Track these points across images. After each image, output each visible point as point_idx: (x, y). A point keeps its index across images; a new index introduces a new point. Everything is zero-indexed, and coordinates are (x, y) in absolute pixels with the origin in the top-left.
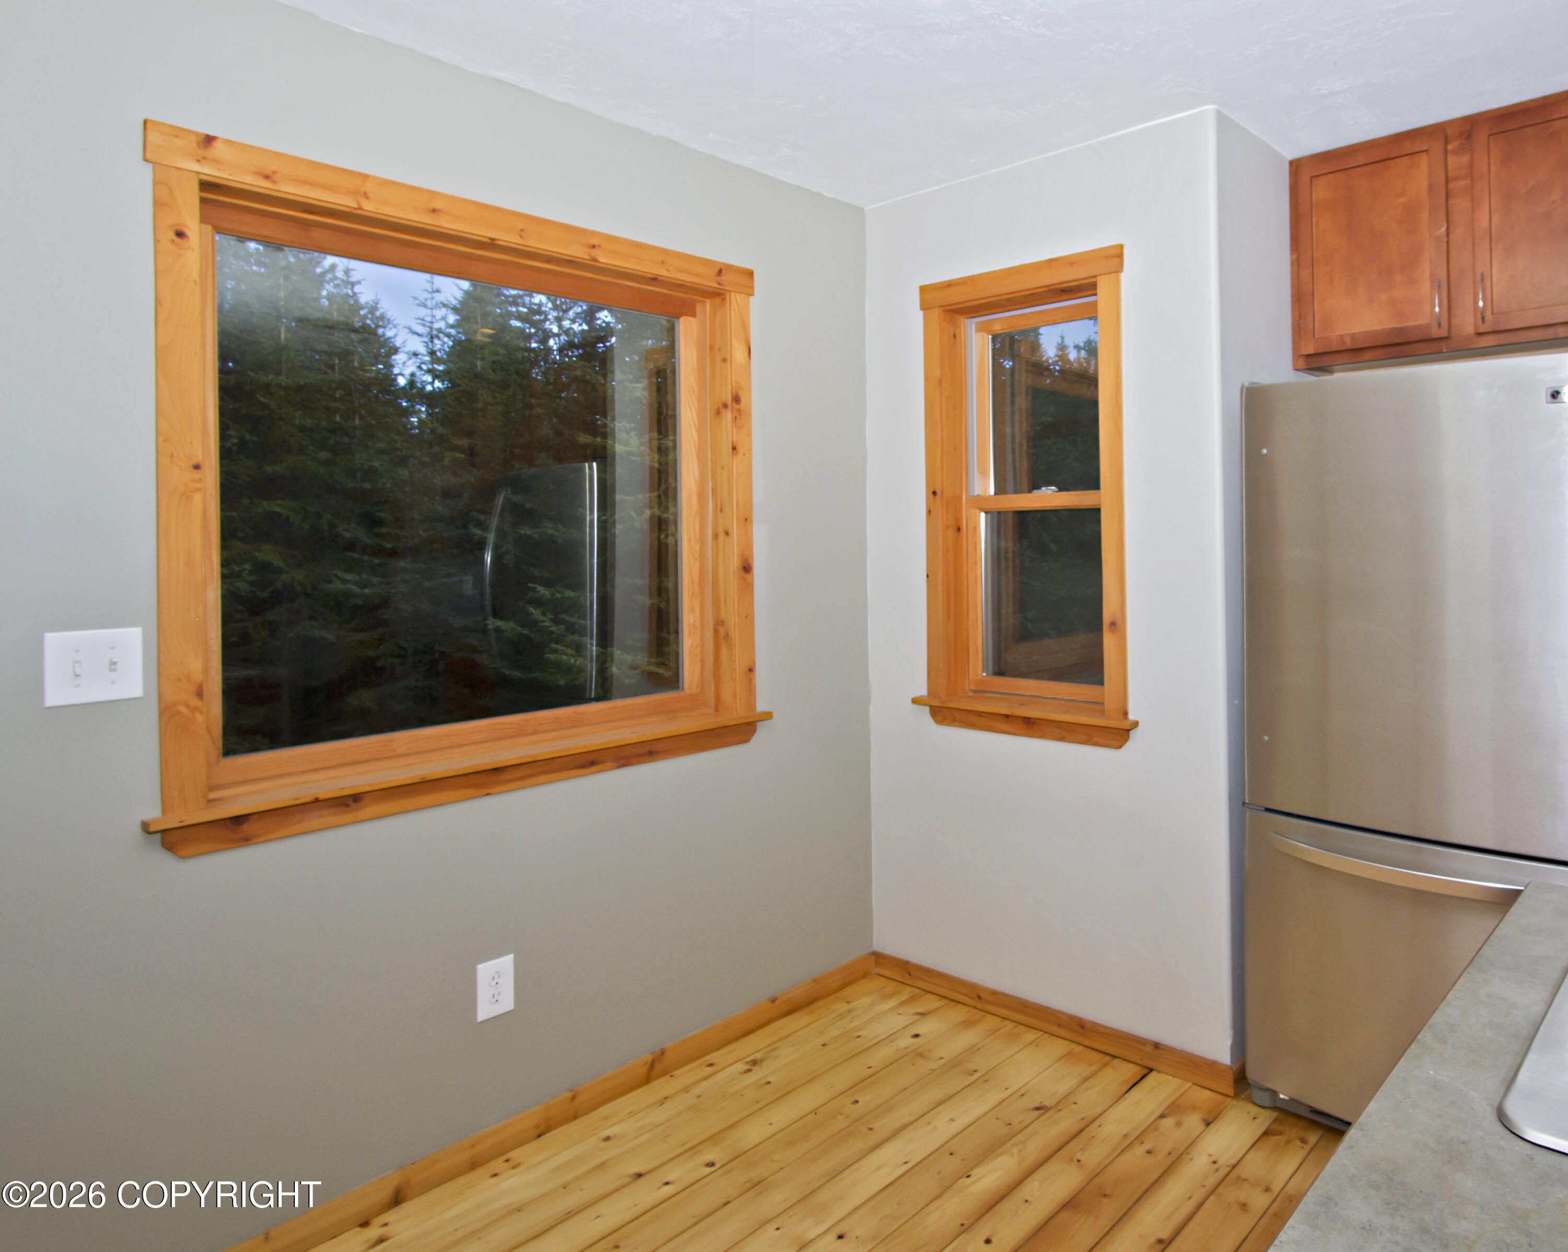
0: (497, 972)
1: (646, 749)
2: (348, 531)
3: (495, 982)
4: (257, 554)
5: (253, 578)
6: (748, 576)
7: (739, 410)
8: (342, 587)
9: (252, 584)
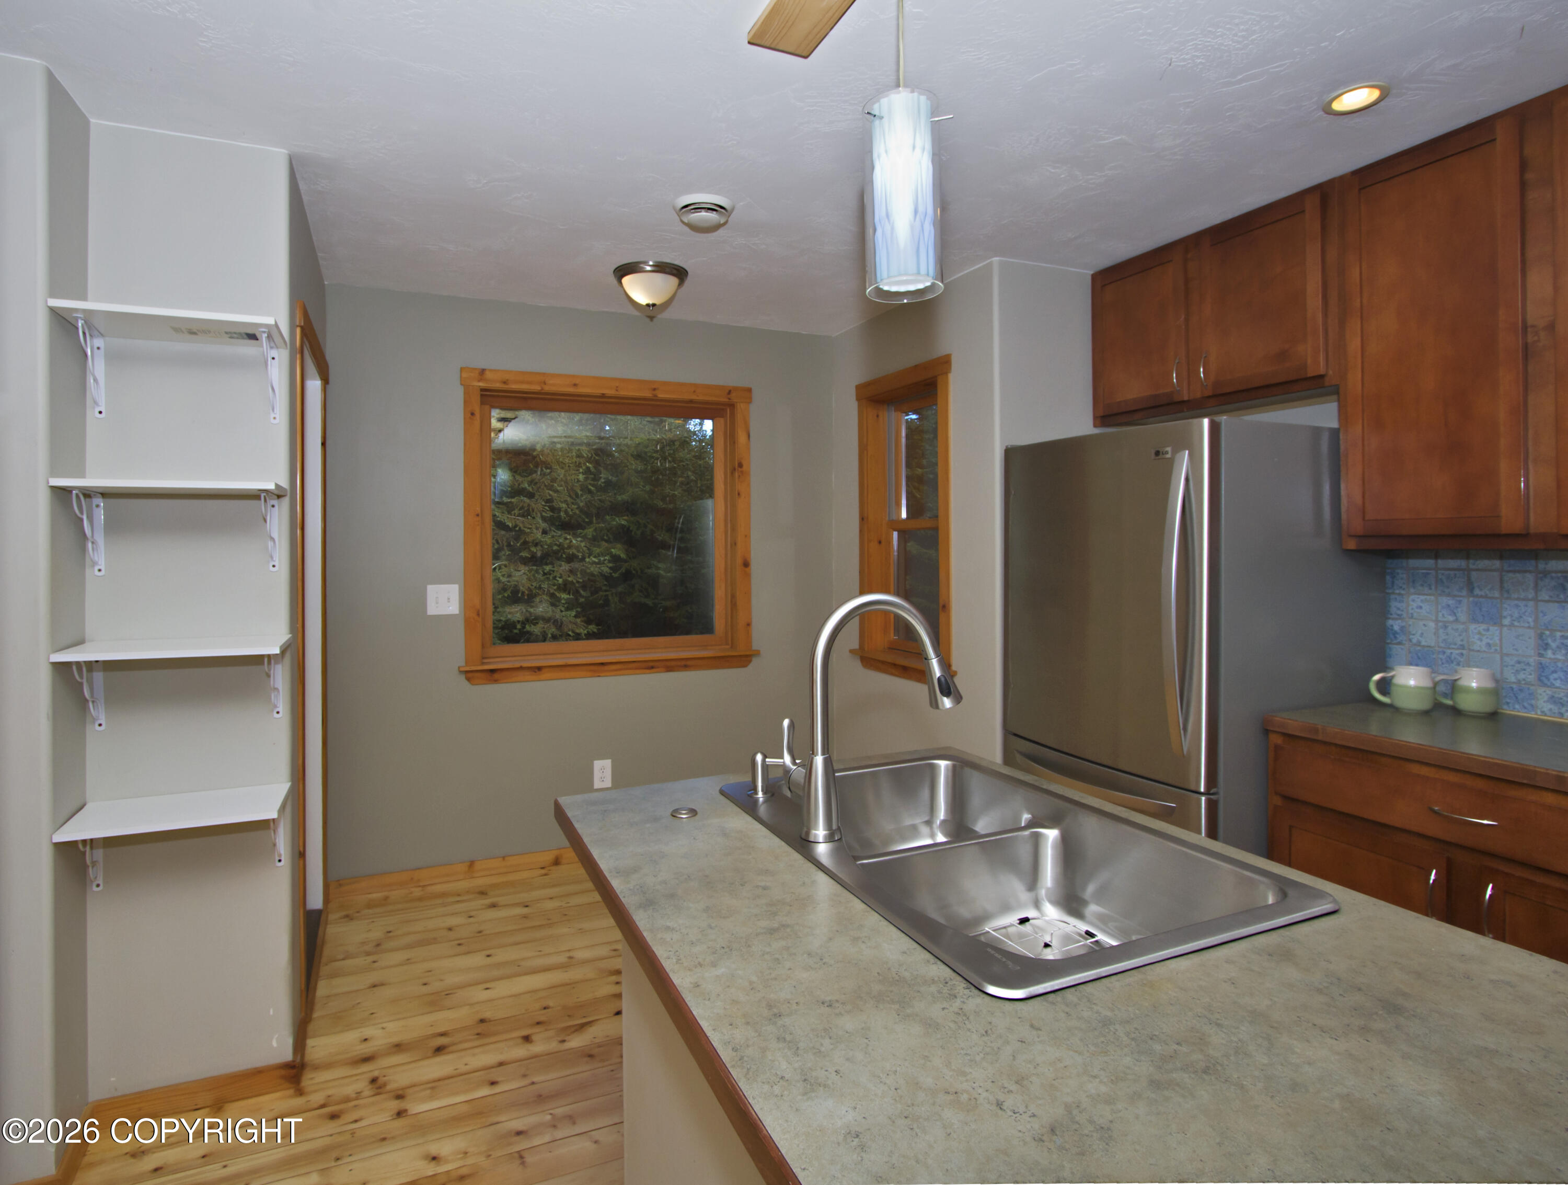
0: (603, 766)
1: (683, 663)
2: (660, 536)
3: (602, 771)
4: (613, 550)
5: (611, 565)
6: (747, 569)
7: (742, 472)
8: (656, 571)
9: (610, 568)
